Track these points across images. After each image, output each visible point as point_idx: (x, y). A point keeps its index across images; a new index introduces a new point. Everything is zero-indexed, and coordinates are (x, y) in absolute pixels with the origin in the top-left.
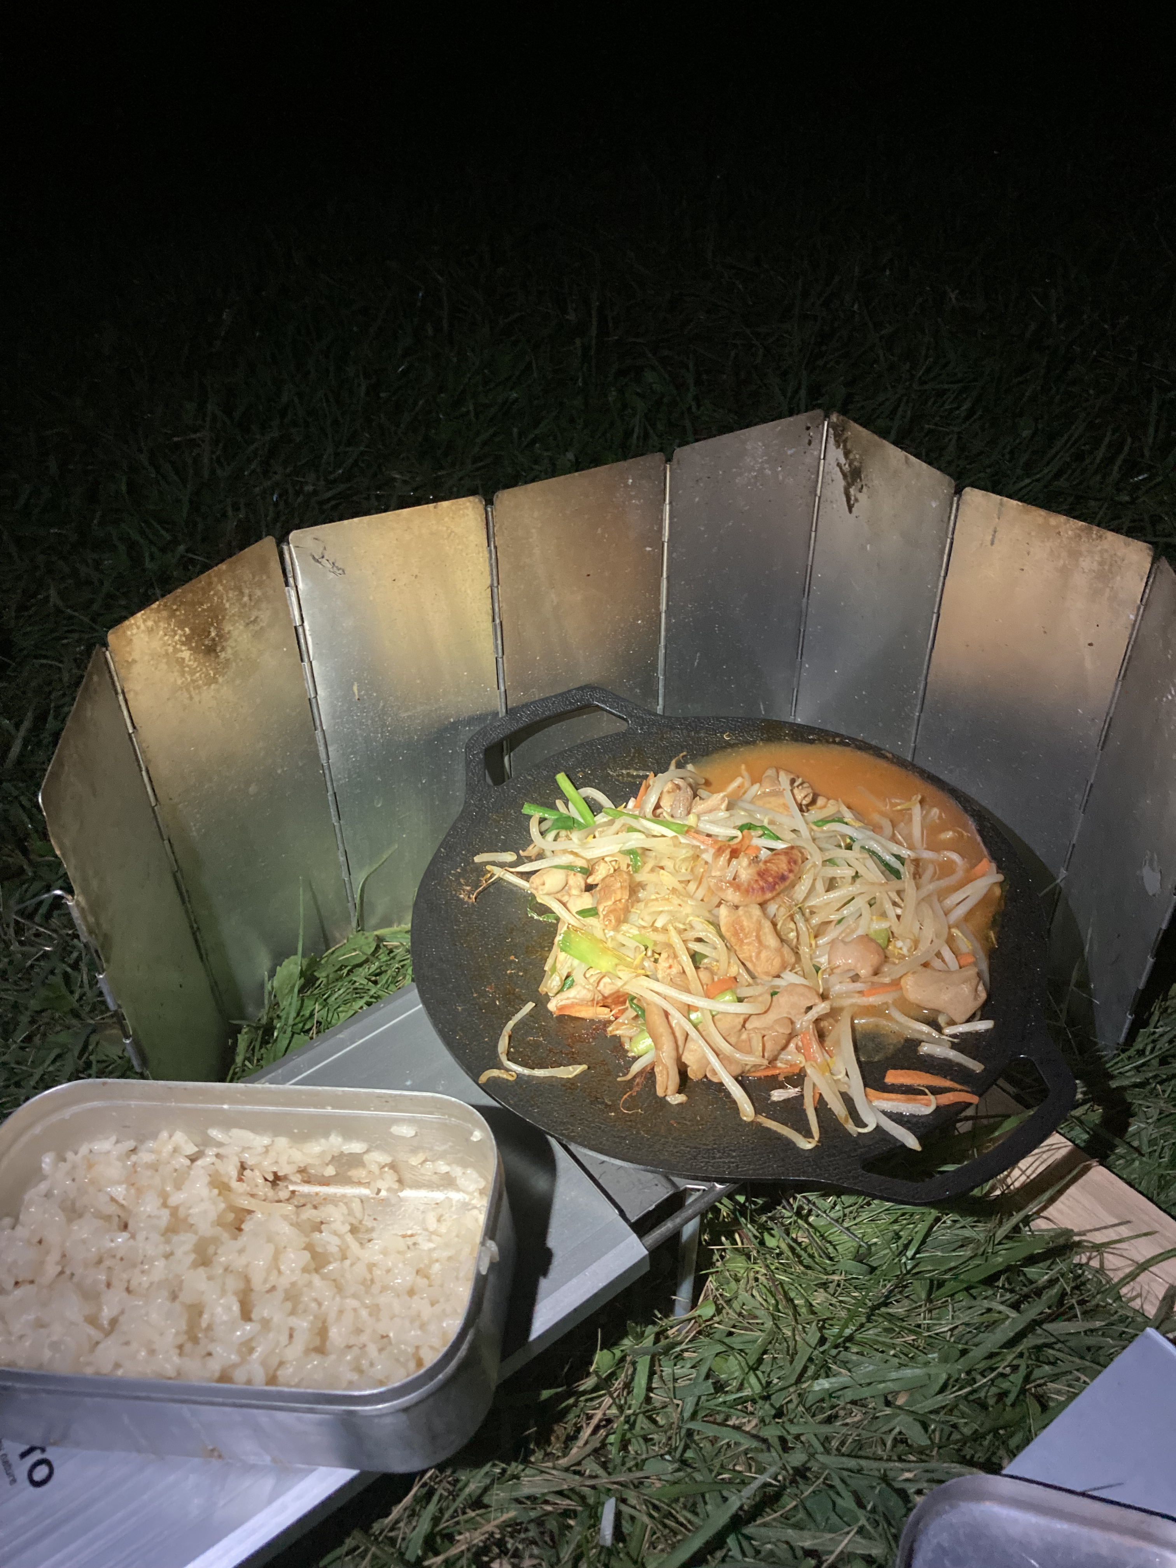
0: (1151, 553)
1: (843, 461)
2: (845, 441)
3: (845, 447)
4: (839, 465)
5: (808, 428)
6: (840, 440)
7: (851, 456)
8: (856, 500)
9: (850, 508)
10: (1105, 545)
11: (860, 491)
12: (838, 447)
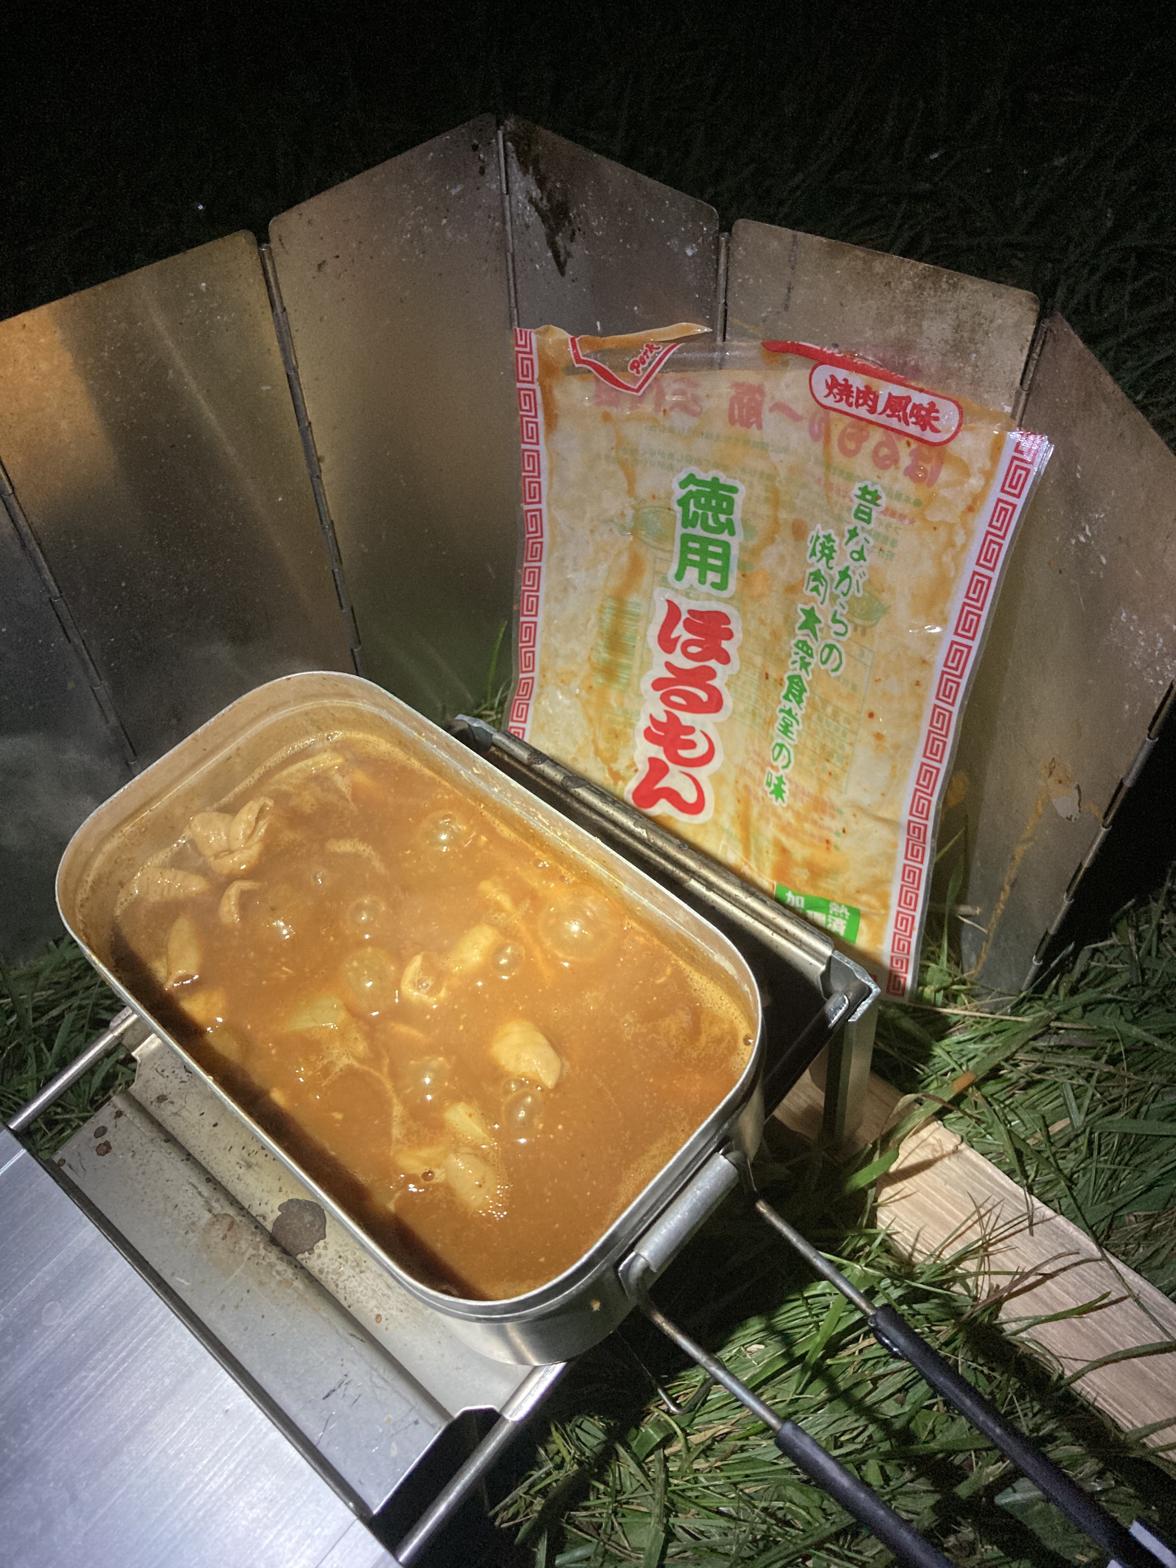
0: (1036, 307)
1: (536, 193)
2: (536, 162)
3: (537, 171)
4: (531, 201)
5: (475, 148)
6: (527, 161)
7: (549, 185)
8: (569, 255)
9: (561, 267)
10: (963, 297)
11: (572, 238)
12: (525, 173)
